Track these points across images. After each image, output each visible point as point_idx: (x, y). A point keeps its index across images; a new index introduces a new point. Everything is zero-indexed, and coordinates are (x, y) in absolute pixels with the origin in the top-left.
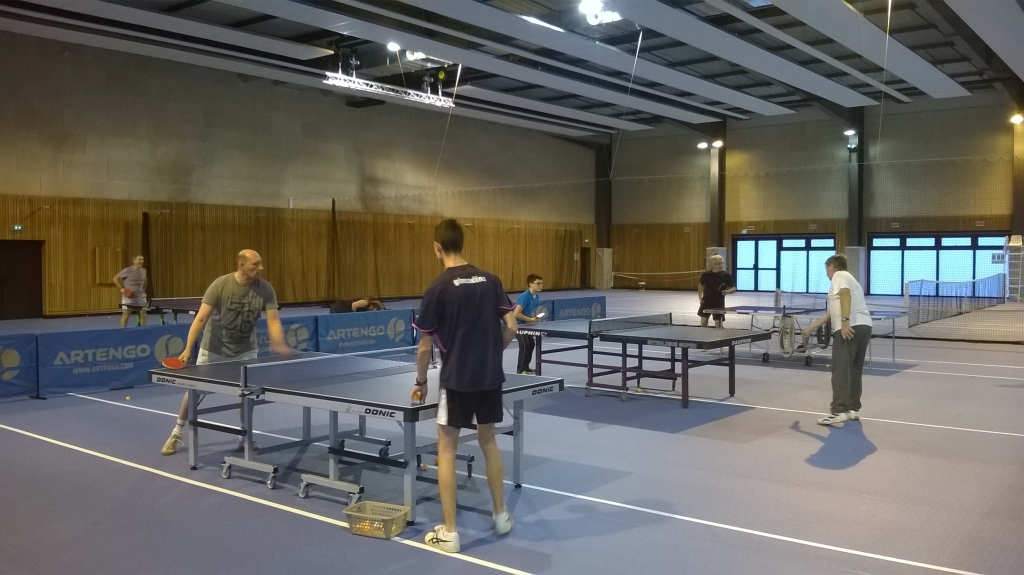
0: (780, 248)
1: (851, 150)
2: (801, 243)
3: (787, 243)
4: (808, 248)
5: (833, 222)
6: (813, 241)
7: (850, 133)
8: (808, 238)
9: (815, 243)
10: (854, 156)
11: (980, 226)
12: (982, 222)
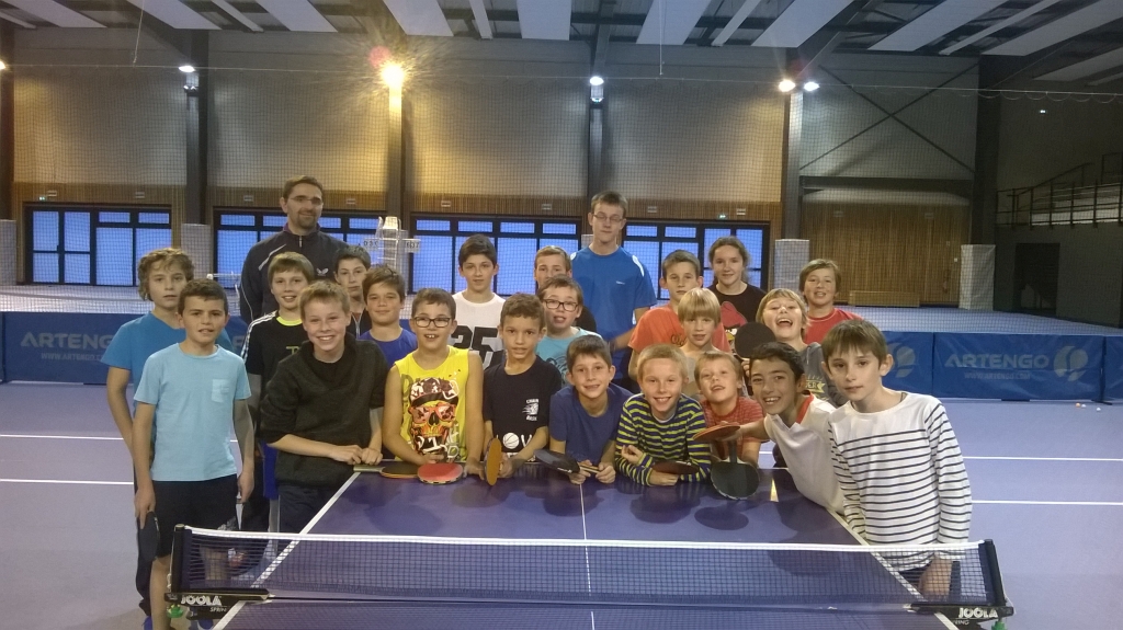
0: (95, 224)
1: (190, 93)
2: (125, 217)
3: (104, 217)
4: (135, 224)
5: (168, 189)
6: (140, 215)
7: (187, 69)
8: (135, 210)
9: (144, 218)
10: (194, 102)
11: (351, 203)
12: (354, 199)
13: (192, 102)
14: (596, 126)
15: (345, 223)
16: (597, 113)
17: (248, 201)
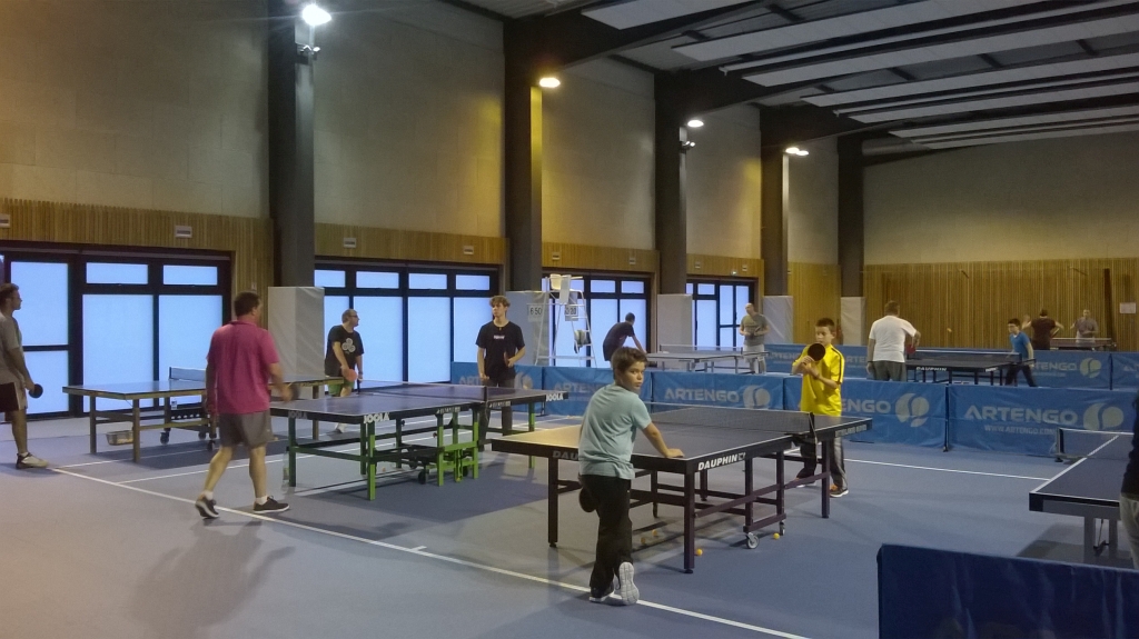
0: (78, 288)
2: (137, 274)
3: (97, 273)
4: (155, 287)
6: (167, 269)
8: (156, 260)
9: (173, 274)
11: (468, 253)
12: (471, 248)
13: (304, 73)
14: (683, 171)
15: (451, 282)
16: (683, 158)
17: (349, 246)
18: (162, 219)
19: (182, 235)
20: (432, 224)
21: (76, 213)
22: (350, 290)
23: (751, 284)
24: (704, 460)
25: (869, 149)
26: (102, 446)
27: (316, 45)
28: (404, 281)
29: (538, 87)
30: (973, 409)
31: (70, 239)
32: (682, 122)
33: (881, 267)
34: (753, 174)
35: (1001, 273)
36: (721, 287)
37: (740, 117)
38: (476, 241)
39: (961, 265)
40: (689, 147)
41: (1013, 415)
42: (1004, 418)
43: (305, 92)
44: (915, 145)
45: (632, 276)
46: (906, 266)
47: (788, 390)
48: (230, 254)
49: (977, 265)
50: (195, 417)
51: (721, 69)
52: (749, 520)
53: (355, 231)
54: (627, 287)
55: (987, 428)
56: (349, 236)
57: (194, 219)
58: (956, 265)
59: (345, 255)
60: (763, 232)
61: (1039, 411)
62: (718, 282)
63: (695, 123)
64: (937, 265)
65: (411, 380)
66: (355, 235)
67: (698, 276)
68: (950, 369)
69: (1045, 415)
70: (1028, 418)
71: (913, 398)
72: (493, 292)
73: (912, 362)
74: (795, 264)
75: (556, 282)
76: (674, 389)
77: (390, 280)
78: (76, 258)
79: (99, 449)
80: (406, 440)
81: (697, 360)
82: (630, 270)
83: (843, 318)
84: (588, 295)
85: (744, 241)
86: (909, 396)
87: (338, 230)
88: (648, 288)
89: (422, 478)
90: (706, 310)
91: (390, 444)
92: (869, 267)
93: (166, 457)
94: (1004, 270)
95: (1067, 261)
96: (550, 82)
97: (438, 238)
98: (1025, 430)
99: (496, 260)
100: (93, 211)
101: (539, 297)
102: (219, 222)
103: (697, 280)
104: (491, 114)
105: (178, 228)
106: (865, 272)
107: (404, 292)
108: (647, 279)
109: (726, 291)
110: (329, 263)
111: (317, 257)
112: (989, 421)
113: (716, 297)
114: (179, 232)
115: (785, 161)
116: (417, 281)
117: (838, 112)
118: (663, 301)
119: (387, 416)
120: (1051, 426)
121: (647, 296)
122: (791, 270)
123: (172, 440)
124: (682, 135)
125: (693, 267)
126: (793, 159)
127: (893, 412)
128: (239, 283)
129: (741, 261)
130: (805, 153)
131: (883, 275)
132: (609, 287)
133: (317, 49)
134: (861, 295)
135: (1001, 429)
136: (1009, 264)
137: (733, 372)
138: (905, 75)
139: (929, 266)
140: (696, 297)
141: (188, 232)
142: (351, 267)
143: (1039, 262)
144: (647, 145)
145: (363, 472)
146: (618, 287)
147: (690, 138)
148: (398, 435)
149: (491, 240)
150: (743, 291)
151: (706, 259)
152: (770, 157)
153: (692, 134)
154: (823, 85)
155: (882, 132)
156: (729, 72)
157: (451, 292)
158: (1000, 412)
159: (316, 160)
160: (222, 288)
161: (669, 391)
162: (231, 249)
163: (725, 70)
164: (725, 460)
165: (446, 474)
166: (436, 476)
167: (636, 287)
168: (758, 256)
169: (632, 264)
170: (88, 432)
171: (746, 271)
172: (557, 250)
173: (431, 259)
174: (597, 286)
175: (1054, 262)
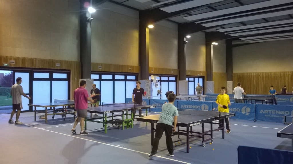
0: (32, 79)
8: (51, 72)
9: (56, 76)
11: (130, 70)
12: (131, 69)
13: (89, 25)
14: (185, 49)
15: (126, 77)
16: (185, 45)
17: (100, 68)
18: (53, 62)
19: (58, 66)
20: (121, 63)
21: (31, 60)
22: (100, 80)
23: (203, 78)
24: (192, 124)
25: (234, 43)
26: (38, 119)
27: (92, 18)
28: (114, 77)
29: (148, 28)
30: (262, 111)
31: (30, 67)
32: (185, 36)
33: (237, 74)
34: (203, 49)
35: (269, 75)
36: (195, 79)
37: (200, 35)
38: (132, 67)
39: (259, 73)
40: (187, 43)
41: (273, 112)
42: (270, 113)
43: (89, 29)
44: (246, 42)
45: (172, 76)
46: (244, 73)
47: (213, 105)
48: (70, 70)
49: (263, 73)
50: (61, 112)
51: (195, 23)
52: (203, 140)
53: (101, 65)
54: (171, 79)
55: (266, 116)
56: (100, 66)
57: (61, 62)
58: (257, 73)
59: (99, 71)
60: (206, 64)
61: (279, 111)
62: (195, 77)
63: (188, 37)
64: (252, 73)
65: (115, 103)
66: (101, 66)
67: (189, 76)
68: (256, 100)
69: (281, 112)
70: (276, 113)
71: (246, 108)
72: (136, 80)
73: (246, 98)
74: (215, 73)
75: (153, 77)
76: (183, 105)
77: (110, 77)
78: (31, 71)
79: (37, 120)
80: (114, 118)
81: (189, 98)
82: (171, 74)
83: (227, 87)
84: (161, 81)
85: (201, 67)
86: (245, 107)
87: (97, 64)
88: (176, 79)
89: (118, 128)
90: (191, 85)
91: (110, 119)
92: (234, 73)
93: (54, 122)
94: (270, 74)
95: (286, 72)
96: (151, 26)
97: (122, 66)
98: (276, 116)
99: (137, 72)
100: (36, 59)
101: (148, 81)
102: (67, 62)
103: (189, 77)
104: (136, 35)
105: (57, 64)
106: (233, 75)
107: (114, 80)
108: (176, 77)
109: (196, 80)
110: (95, 73)
111: (92, 71)
112: (266, 114)
113: (194, 81)
114: (57, 65)
115: (212, 46)
116: (117, 77)
117: (226, 33)
118: (180, 82)
119: (110, 112)
120: (283, 115)
121: (176, 81)
122: (214, 74)
123: (55, 118)
124: (185, 39)
125: (188, 74)
126: (214, 46)
127: (241, 111)
128: (72, 78)
129: (200, 72)
130: (217, 44)
131: (238, 76)
132: (166, 79)
133: (92, 19)
134: (232, 81)
135: (269, 116)
136: (271, 73)
137: (198, 101)
138: (243, 24)
139: (250, 73)
140: (189, 81)
141: (59, 65)
142: (100, 74)
143: (279, 72)
144: (176, 42)
145: (104, 126)
146: (169, 79)
147: (187, 40)
148: (112, 117)
149: (136, 67)
150: (201, 80)
151: (192, 72)
152: (208, 45)
153: (188, 39)
154: (222, 26)
155: (237, 38)
156: (197, 23)
157: (126, 80)
158: (269, 112)
159: (92, 47)
160: (68, 79)
161: (182, 106)
162: (70, 69)
163: (196, 23)
164: (197, 124)
165: (125, 127)
166: (122, 127)
167: (173, 79)
168: (205, 70)
169: (172, 73)
170: (34, 115)
171: (202, 75)
172: (153, 69)
173: (121, 72)
174: (163, 78)
175: (283, 72)
